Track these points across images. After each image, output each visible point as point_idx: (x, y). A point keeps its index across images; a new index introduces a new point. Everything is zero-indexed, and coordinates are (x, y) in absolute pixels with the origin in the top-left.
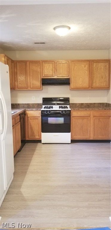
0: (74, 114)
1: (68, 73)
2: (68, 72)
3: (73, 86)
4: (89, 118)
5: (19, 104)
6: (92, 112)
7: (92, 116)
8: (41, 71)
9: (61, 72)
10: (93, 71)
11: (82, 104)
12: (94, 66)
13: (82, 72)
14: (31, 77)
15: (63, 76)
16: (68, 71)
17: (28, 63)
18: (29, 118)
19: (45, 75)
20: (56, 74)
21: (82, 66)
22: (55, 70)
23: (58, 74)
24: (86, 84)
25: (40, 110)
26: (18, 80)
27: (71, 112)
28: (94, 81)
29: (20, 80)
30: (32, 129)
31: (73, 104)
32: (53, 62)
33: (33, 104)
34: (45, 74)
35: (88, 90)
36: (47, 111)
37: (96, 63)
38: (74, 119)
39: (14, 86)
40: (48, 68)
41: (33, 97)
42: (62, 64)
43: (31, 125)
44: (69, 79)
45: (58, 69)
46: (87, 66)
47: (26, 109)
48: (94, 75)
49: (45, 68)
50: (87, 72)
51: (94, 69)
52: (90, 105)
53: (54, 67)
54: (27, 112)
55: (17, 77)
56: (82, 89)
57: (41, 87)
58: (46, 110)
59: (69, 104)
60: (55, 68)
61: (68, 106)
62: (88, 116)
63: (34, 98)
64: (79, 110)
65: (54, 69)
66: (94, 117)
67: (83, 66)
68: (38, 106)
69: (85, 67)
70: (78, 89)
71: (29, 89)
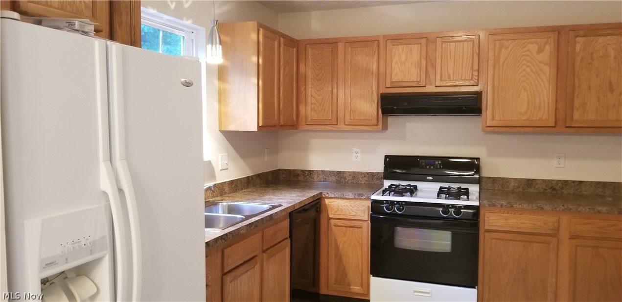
0: (491, 220)
1: (476, 73)
2: (473, 70)
3: (493, 119)
4: (555, 240)
5: (311, 172)
6: (565, 220)
7: (564, 235)
8: (382, 69)
9: (451, 72)
10: (573, 65)
11: (530, 182)
12: (578, 47)
13: (528, 70)
14: (348, 91)
15: (458, 83)
16: (476, 67)
17: (341, 46)
18: (332, 222)
19: (392, 82)
20: (432, 78)
21: (528, 50)
22: (429, 64)
23: (438, 77)
24: (544, 113)
25: (369, 198)
26: (310, 100)
27: (482, 212)
28: (577, 103)
29: (314, 97)
30: (340, 260)
31: (494, 180)
32: (424, 41)
33: (355, 175)
34: (395, 79)
35: (550, 134)
36: (392, 203)
37: (585, 36)
38: (494, 241)
39: (294, 118)
40: (403, 58)
41: (357, 152)
42: (453, 44)
43: (337, 247)
44: (478, 96)
45: (439, 61)
46: (547, 47)
47: (325, 194)
48: (576, 81)
49: (396, 59)
50: (547, 69)
51: (578, 59)
52: (562, 188)
53: (424, 54)
54: (327, 201)
55: (305, 89)
56: (527, 130)
57: (380, 123)
58: (387, 202)
59: (479, 181)
60: (427, 58)
61: (474, 189)
62: (549, 232)
63: (359, 155)
64: (512, 206)
65: (424, 63)
66: (573, 237)
67: (533, 48)
68: (371, 181)
69: (540, 50)
70: (514, 130)
71: (341, 126)
